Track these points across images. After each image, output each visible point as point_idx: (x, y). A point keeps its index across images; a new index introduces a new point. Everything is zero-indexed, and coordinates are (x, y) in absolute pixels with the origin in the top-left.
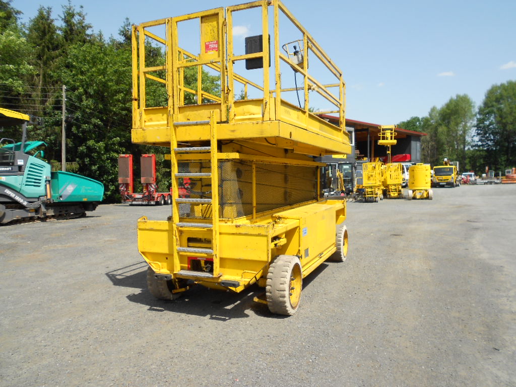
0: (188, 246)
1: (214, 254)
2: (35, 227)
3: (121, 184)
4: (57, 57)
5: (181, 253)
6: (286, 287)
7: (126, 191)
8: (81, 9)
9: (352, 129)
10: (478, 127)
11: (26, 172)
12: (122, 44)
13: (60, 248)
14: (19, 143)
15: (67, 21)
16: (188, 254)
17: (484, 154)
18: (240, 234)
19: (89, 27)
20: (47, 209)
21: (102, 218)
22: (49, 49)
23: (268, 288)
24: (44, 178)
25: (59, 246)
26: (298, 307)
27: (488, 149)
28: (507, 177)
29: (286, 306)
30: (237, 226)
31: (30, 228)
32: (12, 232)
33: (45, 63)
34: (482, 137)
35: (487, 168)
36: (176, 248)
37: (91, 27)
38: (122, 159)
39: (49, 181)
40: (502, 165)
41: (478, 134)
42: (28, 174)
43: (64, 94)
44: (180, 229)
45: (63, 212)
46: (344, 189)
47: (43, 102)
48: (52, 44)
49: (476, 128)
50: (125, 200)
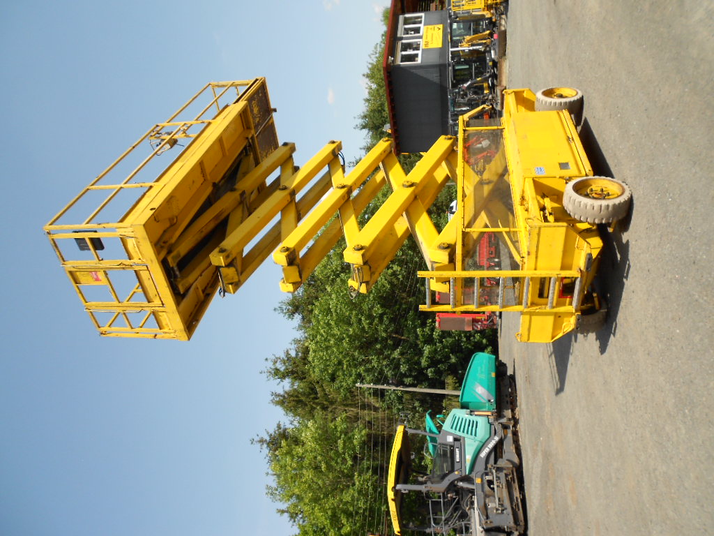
0: (548, 298)
1: (556, 276)
2: (525, 430)
3: (473, 329)
4: (324, 390)
5: (554, 304)
6: (597, 203)
7: (482, 322)
8: (269, 361)
9: (401, 18)
11: (460, 434)
12: (303, 316)
13: (549, 409)
14: (428, 438)
15: (283, 377)
16: (555, 297)
18: (537, 252)
19: (287, 353)
20: (504, 417)
21: (516, 356)
22: (317, 398)
23: (597, 221)
24: (468, 417)
25: (547, 409)
26: (624, 184)
29: (619, 204)
30: (529, 253)
31: (525, 436)
32: (530, 455)
33: (332, 403)
36: (548, 309)
37: (287, 351)
38: (441, 325)
39: (471, 411)
42: (463, 432)
43: (366, 386)
44: (529, 304)
45: (508, 399)
46: (488, 32)
47: (376, 409)
48: (310, 394)
50: (494, 324)
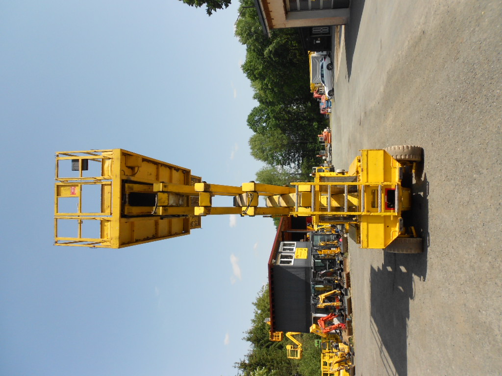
0: (378, 207)
1: (381, 185)
9: (282, 243)
10: (283, 164)
17: (305, 159)
18: (367, 169)
27: (301, 156)
28: (326, 139)
34: (291, 161)
35: (317, 156)
40: (315, 146)
41: (289, 164)
49: (284, 166)
